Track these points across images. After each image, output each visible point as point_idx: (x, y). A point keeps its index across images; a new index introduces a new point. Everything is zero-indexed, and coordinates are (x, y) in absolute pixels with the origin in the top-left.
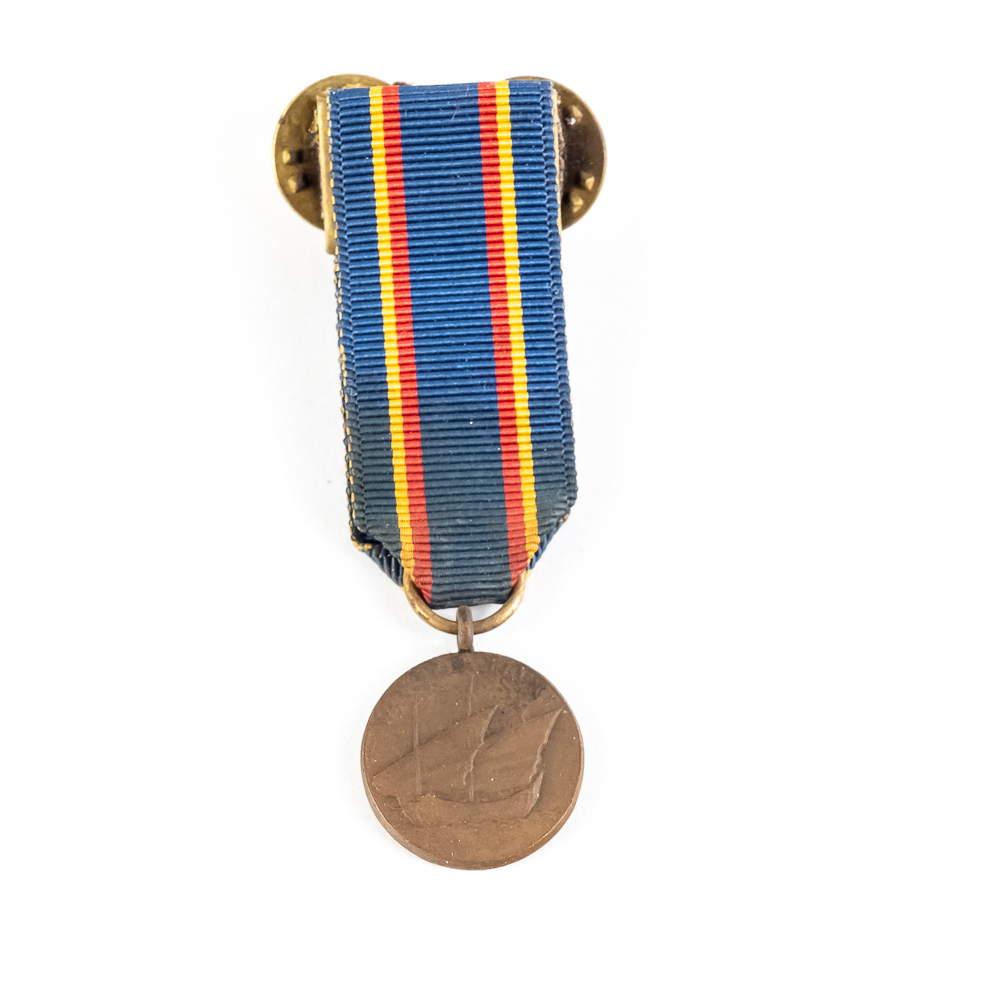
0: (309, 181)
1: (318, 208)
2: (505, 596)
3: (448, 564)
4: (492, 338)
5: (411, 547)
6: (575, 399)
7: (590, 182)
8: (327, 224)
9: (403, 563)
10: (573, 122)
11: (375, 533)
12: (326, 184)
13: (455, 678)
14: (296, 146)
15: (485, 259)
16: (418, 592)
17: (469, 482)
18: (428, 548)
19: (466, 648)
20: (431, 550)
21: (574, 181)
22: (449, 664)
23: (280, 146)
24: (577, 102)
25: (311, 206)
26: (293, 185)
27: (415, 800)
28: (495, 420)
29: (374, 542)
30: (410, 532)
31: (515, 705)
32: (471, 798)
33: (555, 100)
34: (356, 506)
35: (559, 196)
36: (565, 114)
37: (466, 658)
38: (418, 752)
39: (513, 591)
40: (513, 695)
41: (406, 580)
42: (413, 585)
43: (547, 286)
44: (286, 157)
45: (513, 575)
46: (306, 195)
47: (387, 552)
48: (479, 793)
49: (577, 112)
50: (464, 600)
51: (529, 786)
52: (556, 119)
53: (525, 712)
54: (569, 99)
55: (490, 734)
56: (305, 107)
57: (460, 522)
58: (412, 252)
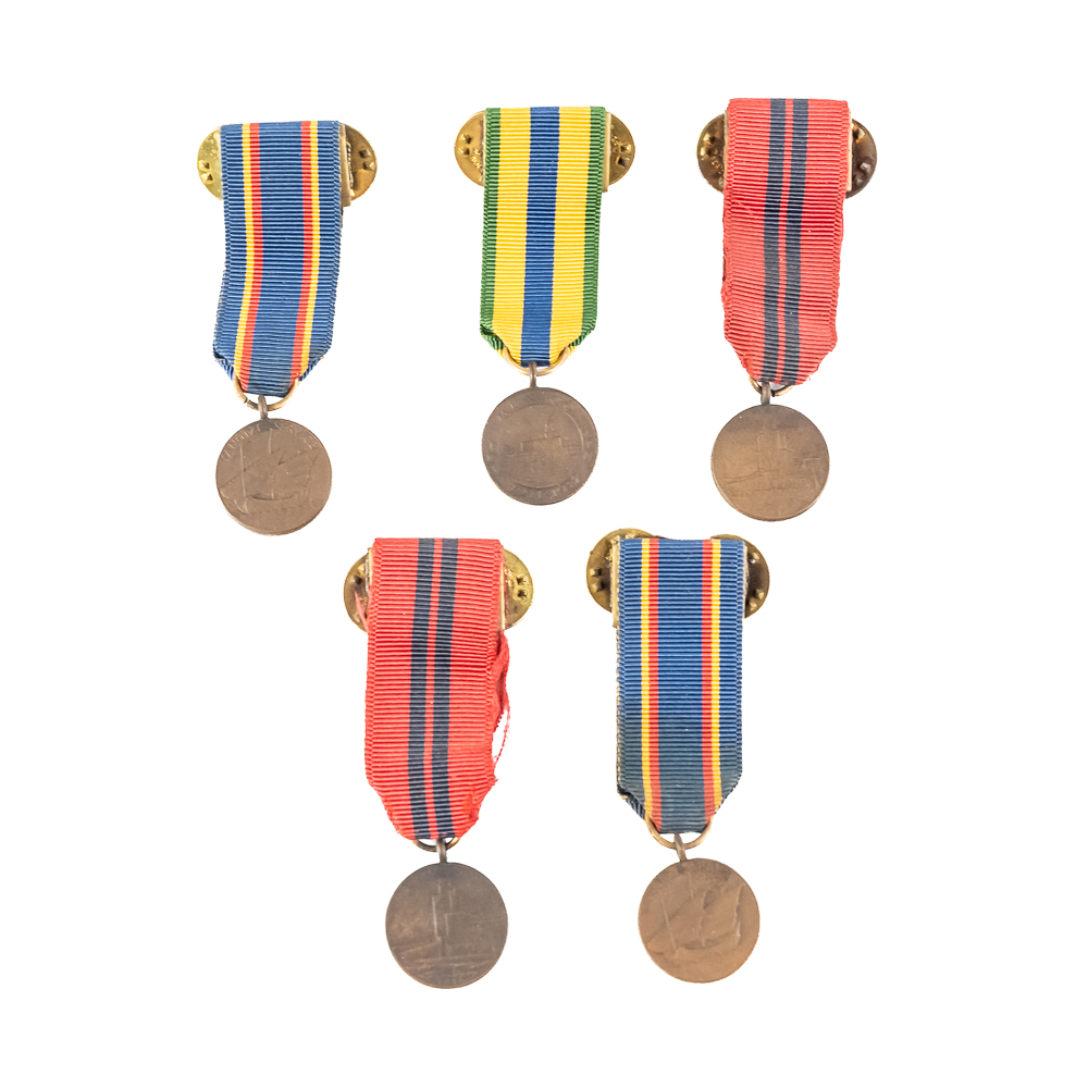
0: (605, 586)
1: (609, 601)
2: (702, 829)
3: (671, 810)
4: (701, 683)
5: (651, 799)
6: (744, 719)
7: (761, 595)
8: (613, 610)
9: (645, 808)
10: (754, 562)
11: (630, 790)
12: (615, 590)
13: (680, 878)
14: (598, 566)
15: (700, 637)
16: (653, 824)
17: (684, 763)
18: (661, 800)
19: (683, 858)
20: (662, 803)
21: (752, 593)
22: (676, 870)
23: (589, 566)
24: (756, 551)
25: (604, 599)
26: (595, 587)
27: (673, 952)
28: (700, 728)
29: (628, 794)
30: (650, 791)
31: (717, 886)
32: (703, 944)
33: (745, 550)
34: (621, 774)
35: (744, 601)
36: (750, 557)
37: (684, 865)
38: (668, 924)
39: (706, 826)
40: (715, 880)
41: (646, 817)
42: (651, 820)
43: (734, 655)
44: (592, 572)
45: (706, 818)
46: (602, 593)
47: (636, 801)
48: (708, 941)
49: (756, 556)
50: (678, 830)
51: (734, 932)
52: (745, 559)
53: (723, 890)
54: (752, 549)
55: (706, 905)
56: (606, 545)
57: (678, 786)
58: (660, 632)
